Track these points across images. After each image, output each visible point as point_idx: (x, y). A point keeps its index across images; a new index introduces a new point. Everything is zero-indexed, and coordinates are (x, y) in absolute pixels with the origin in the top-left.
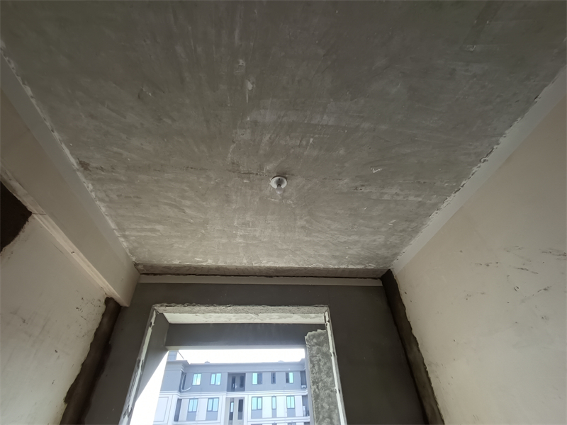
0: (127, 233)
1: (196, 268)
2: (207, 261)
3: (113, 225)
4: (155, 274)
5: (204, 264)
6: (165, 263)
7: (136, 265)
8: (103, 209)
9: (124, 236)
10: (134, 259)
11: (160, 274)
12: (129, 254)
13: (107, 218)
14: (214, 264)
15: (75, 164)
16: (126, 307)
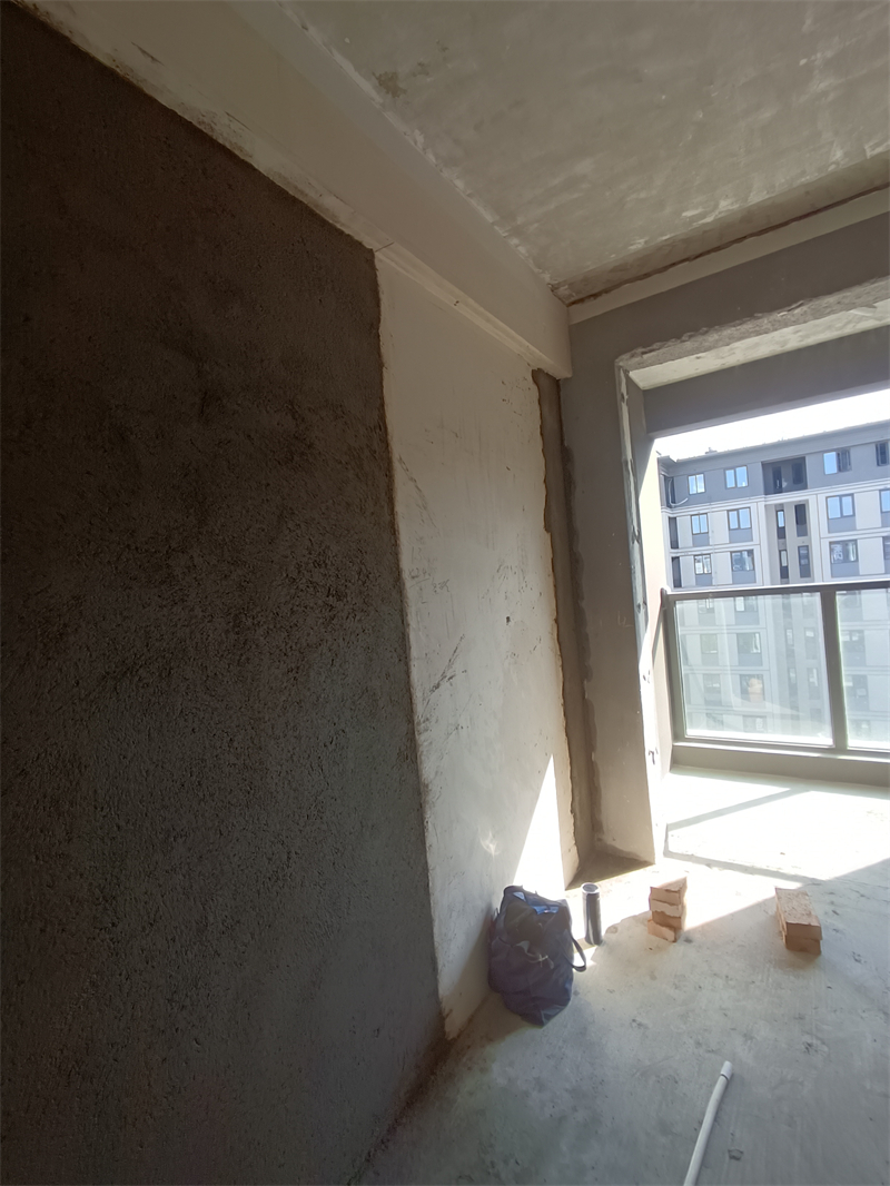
0: (520, 220)
1: (687, 241)
2: (716, 206)
3: (489, 217)
4: (595, 296)
5: (709, 219)
6: (612, 259)
7: (554, 289)
8: (460, 184)
9: (517, 232)
10: (547, 277)
11: (607, 291)
12: (536, 270)
13: (473, 202)
14: (736, 206)
15: (373, 94)
16: (566, 379)
